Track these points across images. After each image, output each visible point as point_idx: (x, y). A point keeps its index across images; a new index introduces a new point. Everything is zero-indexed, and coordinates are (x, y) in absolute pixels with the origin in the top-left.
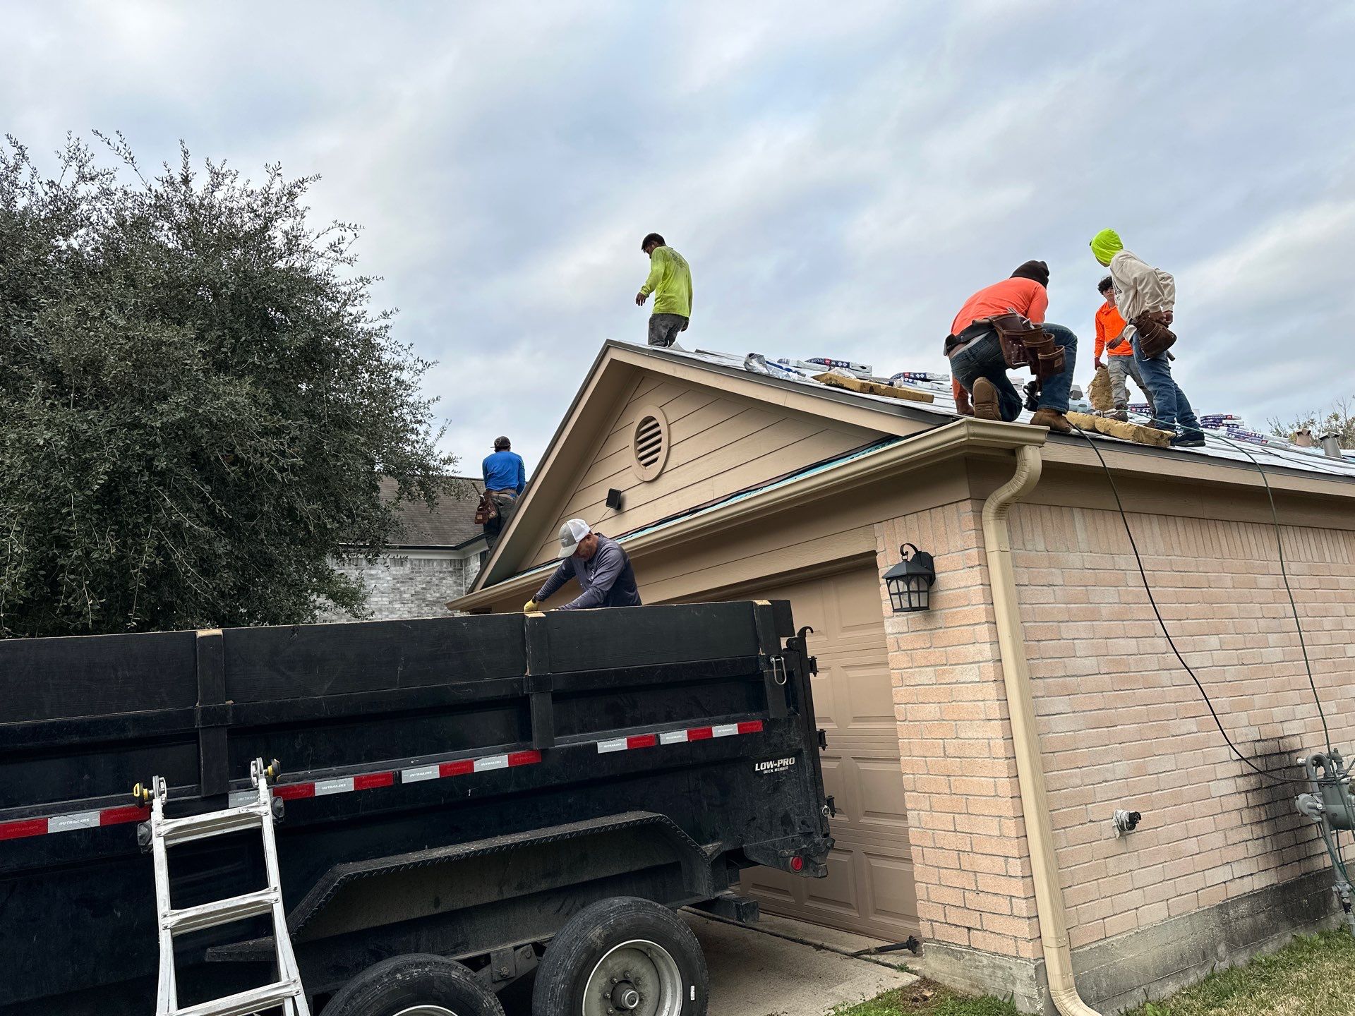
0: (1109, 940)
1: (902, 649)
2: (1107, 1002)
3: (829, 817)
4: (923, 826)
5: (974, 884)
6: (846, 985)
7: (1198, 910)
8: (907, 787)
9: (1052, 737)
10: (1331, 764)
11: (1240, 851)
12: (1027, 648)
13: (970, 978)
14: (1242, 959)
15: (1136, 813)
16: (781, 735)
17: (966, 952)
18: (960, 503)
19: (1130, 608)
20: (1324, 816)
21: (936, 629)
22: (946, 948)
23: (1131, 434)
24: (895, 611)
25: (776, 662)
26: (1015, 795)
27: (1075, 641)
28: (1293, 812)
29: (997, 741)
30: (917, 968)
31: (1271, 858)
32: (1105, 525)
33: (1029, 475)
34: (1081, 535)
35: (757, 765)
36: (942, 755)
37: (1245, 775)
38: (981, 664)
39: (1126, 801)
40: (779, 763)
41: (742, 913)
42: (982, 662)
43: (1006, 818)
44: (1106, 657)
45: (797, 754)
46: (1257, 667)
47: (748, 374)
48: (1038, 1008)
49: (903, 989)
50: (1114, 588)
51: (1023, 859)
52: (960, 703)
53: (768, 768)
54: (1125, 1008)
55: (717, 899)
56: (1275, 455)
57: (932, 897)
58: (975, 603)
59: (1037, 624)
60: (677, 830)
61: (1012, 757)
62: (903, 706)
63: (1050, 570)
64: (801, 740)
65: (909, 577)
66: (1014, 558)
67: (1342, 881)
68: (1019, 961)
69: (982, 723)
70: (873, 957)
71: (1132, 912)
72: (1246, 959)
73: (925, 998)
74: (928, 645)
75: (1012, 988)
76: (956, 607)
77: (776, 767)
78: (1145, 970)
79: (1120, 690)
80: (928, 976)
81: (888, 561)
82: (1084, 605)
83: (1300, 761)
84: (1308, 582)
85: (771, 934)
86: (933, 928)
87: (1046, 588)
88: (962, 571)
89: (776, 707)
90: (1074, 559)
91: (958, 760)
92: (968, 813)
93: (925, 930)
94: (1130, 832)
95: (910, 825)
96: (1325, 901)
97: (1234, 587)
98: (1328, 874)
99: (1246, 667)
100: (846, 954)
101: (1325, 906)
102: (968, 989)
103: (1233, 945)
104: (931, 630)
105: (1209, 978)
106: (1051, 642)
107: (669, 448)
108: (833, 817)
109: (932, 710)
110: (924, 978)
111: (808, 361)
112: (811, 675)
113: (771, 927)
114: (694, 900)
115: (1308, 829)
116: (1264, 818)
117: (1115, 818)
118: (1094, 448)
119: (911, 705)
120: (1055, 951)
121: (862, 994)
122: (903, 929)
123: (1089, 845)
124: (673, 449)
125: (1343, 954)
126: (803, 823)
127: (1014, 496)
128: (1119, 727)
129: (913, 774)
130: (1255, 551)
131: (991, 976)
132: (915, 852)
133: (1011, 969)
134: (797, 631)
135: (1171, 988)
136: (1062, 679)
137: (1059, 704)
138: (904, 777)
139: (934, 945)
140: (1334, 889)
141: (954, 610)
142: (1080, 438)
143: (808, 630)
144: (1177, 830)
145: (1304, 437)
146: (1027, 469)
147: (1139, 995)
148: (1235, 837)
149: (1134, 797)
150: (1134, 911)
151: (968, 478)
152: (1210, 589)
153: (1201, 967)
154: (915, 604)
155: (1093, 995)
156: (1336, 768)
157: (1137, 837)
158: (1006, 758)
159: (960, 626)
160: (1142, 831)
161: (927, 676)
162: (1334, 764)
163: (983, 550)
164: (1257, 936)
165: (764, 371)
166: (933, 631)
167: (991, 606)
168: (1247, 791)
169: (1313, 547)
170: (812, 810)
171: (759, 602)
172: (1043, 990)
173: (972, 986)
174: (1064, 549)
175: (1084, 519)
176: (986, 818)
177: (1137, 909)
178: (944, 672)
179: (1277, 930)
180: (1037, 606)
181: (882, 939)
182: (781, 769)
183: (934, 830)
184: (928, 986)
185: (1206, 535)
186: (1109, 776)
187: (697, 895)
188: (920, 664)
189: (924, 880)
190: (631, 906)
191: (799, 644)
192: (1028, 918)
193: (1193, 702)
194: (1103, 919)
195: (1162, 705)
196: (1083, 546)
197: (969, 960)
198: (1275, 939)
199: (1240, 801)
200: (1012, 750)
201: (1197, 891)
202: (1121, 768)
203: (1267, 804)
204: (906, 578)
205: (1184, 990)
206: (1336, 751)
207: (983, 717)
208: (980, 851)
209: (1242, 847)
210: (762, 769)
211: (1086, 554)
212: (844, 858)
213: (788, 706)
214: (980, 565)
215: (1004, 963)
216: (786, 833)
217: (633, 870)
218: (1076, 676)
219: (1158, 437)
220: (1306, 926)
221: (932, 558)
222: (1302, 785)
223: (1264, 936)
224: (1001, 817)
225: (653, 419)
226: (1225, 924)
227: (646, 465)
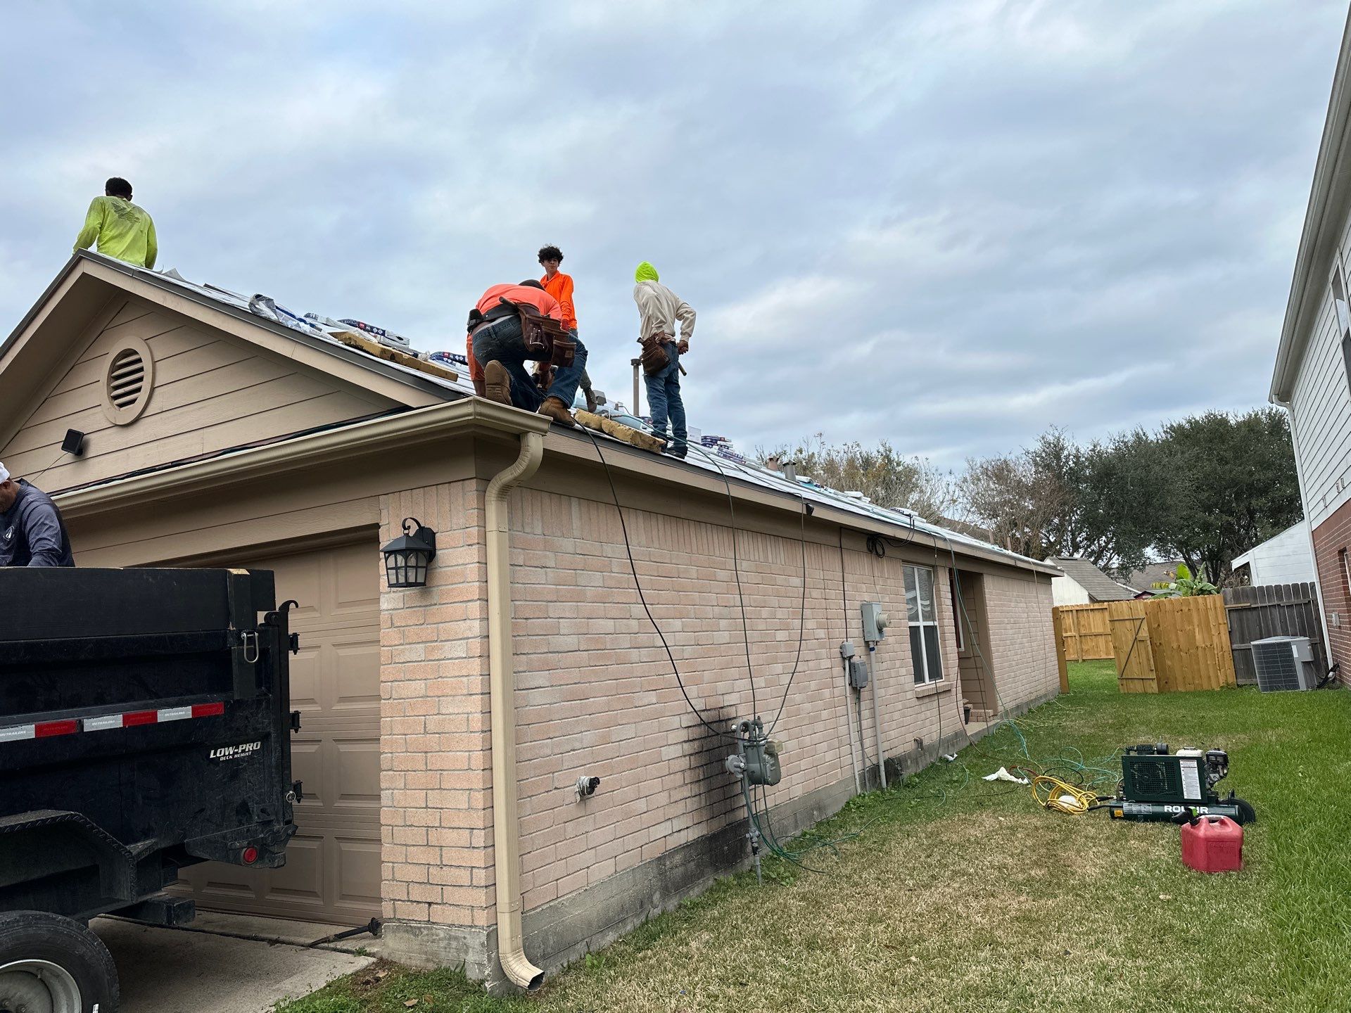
0: (560, 900)
1: (395, 625)
2: (552, 958)
3: (295, 803)
4: (395, 804)
5: (439, 859)
6: (295, 979)
7: (641, 864)
8: (383, 767)
9: (529, 710)
10: (755, 730)
11: (680, 808)
12: (515, 625)
13: (426, 953)
14: (672, 904)
15: (596, 778)
16: (247, 718)
17: (424, 928)
18: (467, 482)
19: (612, 592)
20: (745, 773)
21: (431, 605)
22: (407, 927)
23: (630, 437)
24: (390, 586)
25: (248, 638)
26: (487, 767)
27: (561, 620)
28: (724, 771)
29: (475, 715)
30: (375, 950)
31: (704, 812)
32: (598, 516)
33: (530, 460)
34: (576, 523)
35: (213, 752)
36: (422, 731)
37: (691, 741)
38: (470, 640)
39: (589, 767)
40: (240, 749)
41: (173, 915)
42: (471, 638)
43: (476, 790)
44: (586, 636)
45: (264, 738)
46: (709, 648)
47: (252, 317)
48: (486, 973)
49: (356, 974)
50: (600, 573)
51: (487, 830)
52: (445, 679)
53: (227, 754)
54: (568, 962)
55: (146, 902)
56: (744, 472)
57: (397, 876)
58: (470, 580)
59: (527, 603)
60: (93, 828)
61: (488, 731)
62: (389, 684)
63: (545, 553)
64: (269, 723)
65: (408, 552)
66: (511, 539)
67: (753, 828)
68: (473, 930)
69: (464, 698)
70: (332, 945)
71: (583, 871)
72: (676, 903)
73: (378, 980)
74: (422, 622)
75: (464, 957)
76: (453, 584)
77: (237, 753)
78: (590, 924)
79: (596, 666)
80: (385, 956)
81: (389, 535)
82: (572, 587)
83: (734, 727)
84: (754, 578)
85: (221, 934)
86: (395, 907)
87: (539, 569)
88: (462, 549)
89: (242, 688)
90: (568, 544)
91: (437, 735)
92: (440, 789)
93: (387, 910)
94: (590, 796)
95: (382, 804)
96: (742, 846)
97: (698, 579)
98: (744, 824)
99: (701, 647)
100: (302, 946)
101: (741, 852)
102: (422, 965)
103: (666, 892)
104: (426, 606)
105: (643, 925)
106: (538, 620)
107: (153, 390)
108: (299, 802)
109: (418, 687)
110: (381, 959)
111: (340, 321)
112: (291, 653)
113: (223, 927)
114: (115, 907)
115: (736, 784)
116: (701, 777)
117: (577, 784)
118: (595, 444)
119: (397, 683)
120: (507, 916)
121: (309, 985)
122: (365, 910)
123: (552, 811)
124: (157, 391)
125: (749, 890)
126: (263, 811)
127: (515, 479)
128: (591, 700)
129: (392, 753)
130: (717, 549)
131: (446, 948)
132: (385, 831)
133: (465, 938)
134: (278, 605)
135: (611, 937)
136: (545, 655)
137: (540, 678)
138: (382, 756)
139: (394, 924)
140: (747, 836)
141: (450, 587)
142: (582, 433)
143: (292, 606)
144: (630, 792)
145: (774, 463)
146: (529, 455)
147: (581, 947)
148: (678, 795)
149: (597, 764)
150: (586, 870)
151: (475, 458)
152: (679, 579)
153: (637, 915)
154: (412, 579)
155: (539, 953)
156: (757, 733)
157: (596, 800)
158: (482, 732)
159: (453, 603)
160: (600, 795)
161: (418, 652)
162: (757, 729)
163: (483, 529)
164: (688, 881)
165: (274, 317)
166: (428, 608)
167: (485, 584)
168: (691, 755)
169: (761, 549)
170: (275, 797)
171: (235, 571)
172: (493, 956)
173: (428, 960)
174: (560, 534)
175: (580, 509)
176: (458, 792)
177: (588, 867)
178: (433, 648)
179: (703, 875)
180: (529, 585)
181: (345, 924)
182: (243, 755)
183: (406, 808)
184: (383, 967)
185: (681, 532)
186: (577, 745)
187: (118, 900)
188: (411, 641)
189: (391, 860)
190: (18, 921)
191: (279, 619)
192: (486, 887)
193: (656, 677)
194: (557, 880)
195: (630, 680)
196: (576, 533)
197: (427, 935)
198: (700, 884)
199: (684, 763)
200: (489, 723)
201: (641, 847)
202: (589, 737)
203: (705, 765)
204: (405, 552)
205: (621, 938)
206: (759, 718)
207: (465, 692)
208: (448, 825)
209: (682, 803)
210: (218, 755)
211: (578, 540)
212: (314, 845)
213: (259, 685)
214: (478, 543)
215: (460, 934)
216: (241, 823)
217: (30, 879)
218: (557, 652)
219: (652, 442)
220: (725, 869)
221: (435, 534)
222: (732, 747)
223: (692, 882)
224: (471, 789)
225: (136, 353)
226: (662, 873)
227: (121, 405)
